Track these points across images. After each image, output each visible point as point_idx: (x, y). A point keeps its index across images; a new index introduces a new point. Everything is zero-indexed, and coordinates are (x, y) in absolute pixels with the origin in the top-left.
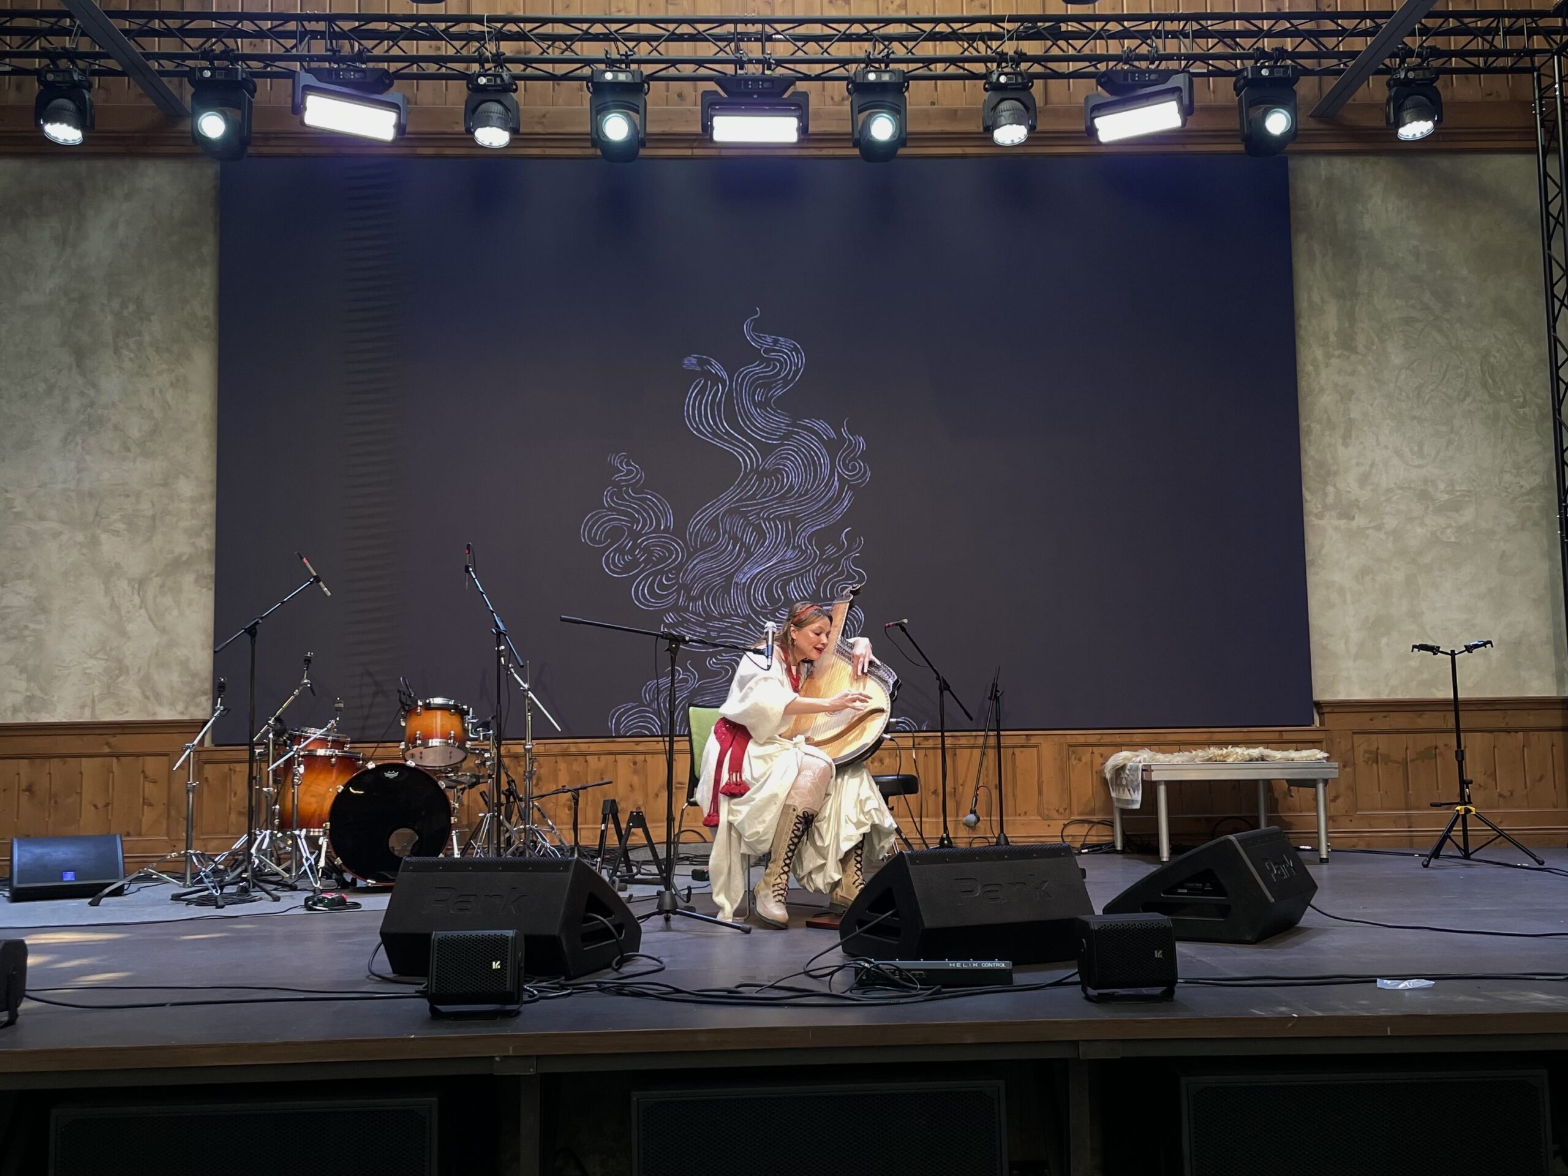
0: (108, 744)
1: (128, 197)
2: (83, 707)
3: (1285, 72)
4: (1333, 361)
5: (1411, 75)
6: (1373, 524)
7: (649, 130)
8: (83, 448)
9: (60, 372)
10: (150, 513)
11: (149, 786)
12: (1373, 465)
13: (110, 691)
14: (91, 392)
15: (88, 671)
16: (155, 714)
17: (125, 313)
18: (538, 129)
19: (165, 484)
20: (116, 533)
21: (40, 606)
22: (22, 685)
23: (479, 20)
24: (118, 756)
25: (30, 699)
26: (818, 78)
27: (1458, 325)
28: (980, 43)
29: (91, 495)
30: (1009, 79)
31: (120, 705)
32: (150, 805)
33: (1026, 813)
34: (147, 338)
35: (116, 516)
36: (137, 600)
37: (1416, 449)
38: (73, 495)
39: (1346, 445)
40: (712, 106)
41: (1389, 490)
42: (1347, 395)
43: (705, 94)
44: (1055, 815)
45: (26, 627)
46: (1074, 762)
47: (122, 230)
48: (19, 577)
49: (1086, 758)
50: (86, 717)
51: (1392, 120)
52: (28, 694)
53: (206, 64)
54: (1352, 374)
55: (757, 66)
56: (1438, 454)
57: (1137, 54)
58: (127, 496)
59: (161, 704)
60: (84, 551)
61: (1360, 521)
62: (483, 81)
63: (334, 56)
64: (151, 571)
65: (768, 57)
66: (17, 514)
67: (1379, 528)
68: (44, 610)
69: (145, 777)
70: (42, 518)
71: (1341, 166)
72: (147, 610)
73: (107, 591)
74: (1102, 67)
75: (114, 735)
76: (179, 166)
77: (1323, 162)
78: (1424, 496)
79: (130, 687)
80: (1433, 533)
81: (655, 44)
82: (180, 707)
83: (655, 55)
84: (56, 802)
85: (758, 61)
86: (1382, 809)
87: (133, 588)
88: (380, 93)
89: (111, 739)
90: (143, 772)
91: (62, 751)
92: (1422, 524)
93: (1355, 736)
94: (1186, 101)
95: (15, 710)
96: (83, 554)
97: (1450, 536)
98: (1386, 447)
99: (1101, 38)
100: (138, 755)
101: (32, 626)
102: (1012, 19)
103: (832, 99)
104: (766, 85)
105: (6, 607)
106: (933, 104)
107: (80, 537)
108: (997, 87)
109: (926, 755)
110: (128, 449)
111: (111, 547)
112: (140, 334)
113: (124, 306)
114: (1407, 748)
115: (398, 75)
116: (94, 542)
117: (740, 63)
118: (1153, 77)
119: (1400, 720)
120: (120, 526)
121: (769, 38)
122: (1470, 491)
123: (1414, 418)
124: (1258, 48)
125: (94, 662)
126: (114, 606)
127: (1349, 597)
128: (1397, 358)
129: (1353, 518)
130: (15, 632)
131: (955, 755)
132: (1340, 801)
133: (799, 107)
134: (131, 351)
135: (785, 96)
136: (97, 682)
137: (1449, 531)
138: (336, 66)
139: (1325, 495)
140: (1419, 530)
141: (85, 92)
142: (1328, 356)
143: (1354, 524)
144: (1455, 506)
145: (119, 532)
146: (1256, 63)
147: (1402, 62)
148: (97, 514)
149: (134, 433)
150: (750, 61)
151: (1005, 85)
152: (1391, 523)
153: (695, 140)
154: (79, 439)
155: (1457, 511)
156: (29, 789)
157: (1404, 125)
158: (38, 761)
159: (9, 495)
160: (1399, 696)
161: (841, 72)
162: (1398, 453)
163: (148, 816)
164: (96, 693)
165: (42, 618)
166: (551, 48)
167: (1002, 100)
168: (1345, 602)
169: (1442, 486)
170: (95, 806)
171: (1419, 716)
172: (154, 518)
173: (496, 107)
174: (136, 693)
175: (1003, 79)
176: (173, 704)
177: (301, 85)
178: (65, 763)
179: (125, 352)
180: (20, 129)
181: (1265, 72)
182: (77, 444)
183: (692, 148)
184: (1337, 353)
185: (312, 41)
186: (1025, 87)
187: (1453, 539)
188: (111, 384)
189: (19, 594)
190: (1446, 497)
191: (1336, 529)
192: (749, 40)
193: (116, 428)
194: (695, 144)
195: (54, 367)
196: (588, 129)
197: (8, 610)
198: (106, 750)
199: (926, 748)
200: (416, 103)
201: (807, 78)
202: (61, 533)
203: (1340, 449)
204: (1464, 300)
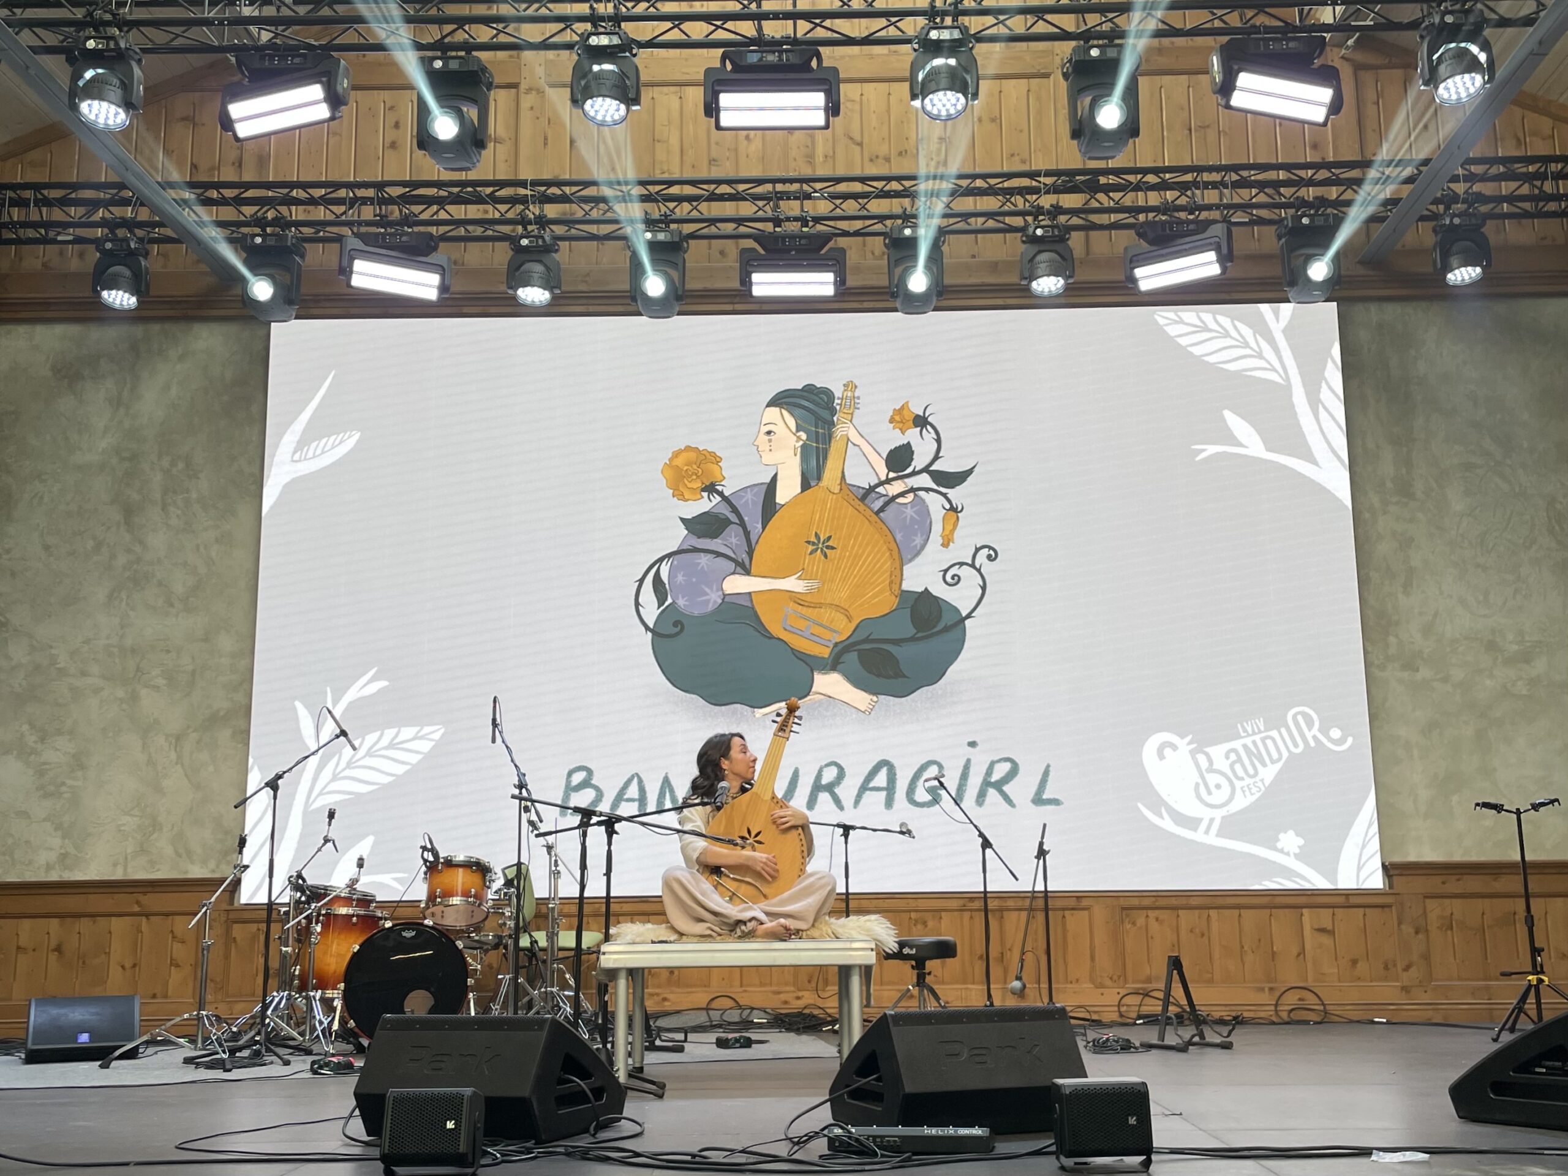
0: (138, 903)
1: (182, 358)
2: (115, 865)
3: (1326, 220)
4: (1391, 508)
5: (1457, 221)
6: (1438, 677)
7: (688, 286)
8: (127, 604)
9: (109, 528)
10: (190, 668)
11: (177, 946)
12: (1436, 615)
13: (142, 850)
14: (138, 549)
15: (122, 828)
16: (186, 872)
17: (174, 471)
18: (582, 287)
19: (206, 640)
20: (156, 688)
21: (78, 763)
22: (56, 841)
23: (523, 184)
24: (147, 915)
25: (63, 857)
26: (857, 234)
27: (1520, 471)
28: (1018, 197)
29: (133, 651)
30: (1045, 232)
31: (152, 863)
32: (177, 966)
33: (1077, 980)
34: (194, 495)
35: (156, 672)
36: (173, 755)
37: (1481, 598)
38: (115, 650)
39: (1407, 593)
40: (749, 263)
41: (1455, 641)
42: (1406, 543)
43: (744, 251)
44: (1108, 982)
45: (63, 784)
46: (1128, 926)
47: (174, 391)
48: (59, 732)
50: (118, 875)
51: (1439, 266)
52: (63, 851)
53: (258, 230)
54: (1411, 521)
55: (795, 223)
56: (1505, 603)
57: (1175, 205)
58: (168, 651)
59: (192, 863)
60: (124, 706)
61: (1424, 673)
62: (525, 242)
63: (383, 221)
64: (188, 727)
65: (804, 214)
66: (59, 669)
67: (1445, 680)
68: (82, 767)
69: (174, 937)
70: (84, 674)
71: (1392, 312)
72: (182, 765)
73: (145, 746)
74: (1142, 217)
75: (145, 893)
76: (231, 329)
77: (1373, 308)
78: (1491, 646)
79: (163, 844)
80: (1503, 686)
81: (695, 204)
82: (212, 864)
83: (695, 214)
84: (84, 963)
85: (796, 219)
86: (1460, 979)
87: (171, 743)
88: (426, 255)
89: (141, 897)
90: (172, 931)
91: (91, 909)
92: (1492, 676)
93: (1428, 901)
94: (1225, 250)
95: (49, 867)
96: (124, 710)
97: (1521, 688)
98: (1451, 597)
99: (1141, 190)
100: (167, 915)
101: (69, 782)
102: (1048, 174)
103: (873, 253)
104: (803, 242)
105: (45, 764)
106: (974, 256)
107: (120, 693)
108: (1034, 240)
109: (971, 917)
110: (172, 605)
111: (151, 703)
112: (188, 491)
113: (173, 464)
114: (1483, 914)
115: (444, 238)
116: (134, 698)
117: (777, 222)
118: (1191, 227)
119: (1473, 884)
120: (161, 682)
121: (808, 197)
122: (1541, 642)
123: (1478, 566)
124: (1298, 198)
125: (128, 818)
126: (150, 762)
127: (1416, 752)
128: (1458, 504)
129: (1417, 670)
130: (52, 788)
131: (1002, 917)
132: (1413, 969)
133: (836, 263)
134: (178, 508)
135: (823, 252)
136: (130, 839)
137: (1519, 683)
138: (383, 230)
139: (1387, 646)
140: (1488, 682)
141: (141, 258)
142: (1385, 502)
143: (1419, 676)
144: (1526, 658)
145: (158, 687)
146: (1297, 212)
147: (1448, 208)
148: (138, 669)
149: (179, 589)
150: (788, 219)
151: (1042, 237)
152: (1458, 674)
153: (736, 296)
154: (124, 595)
155: (1528, 662)
156: (58, 949)
157: (1452, 270)
158: (69, 920)
159: (53, 651)
160: (1474, 857)
161: (879, 227)
162: (1462, 602)
163: (176, 976)
164: (129, 851)
165: (79, 774)
166: (595, 210)
167: (1040, 252)
168: (1411, 757)
169: (1510, 636)
170: (123, 967)
171: (1495, 880)
172: (194, 672)
173: (538, 268)
174: (169, 851)
175: (1039, 232)
176: (204, 862)
177: (348, 249)
178: (94, 922)
179: (172, 509)
180: (81, 295)
181: (1305, 221)
182: (122, 600)
183: (734, 303)
184: (1394, 499)
185: (363, 207)
186: (1062, 239)
187: (1524, 692)
188: (158, 541)
189: (57, 750)
190: (1515, 647)
191: (1400, 681)
192: (789, 199)
193: (160, 584)
194: (736, 300)
195: (103, 525)
196: (627, 287)
197: (47, 767)
198: (136, 909)
199: (971, 910)
200: (463, 264)
201: (846, 234)
202: (102, 689)
203: (1400, 596)
204: (1525, 445)
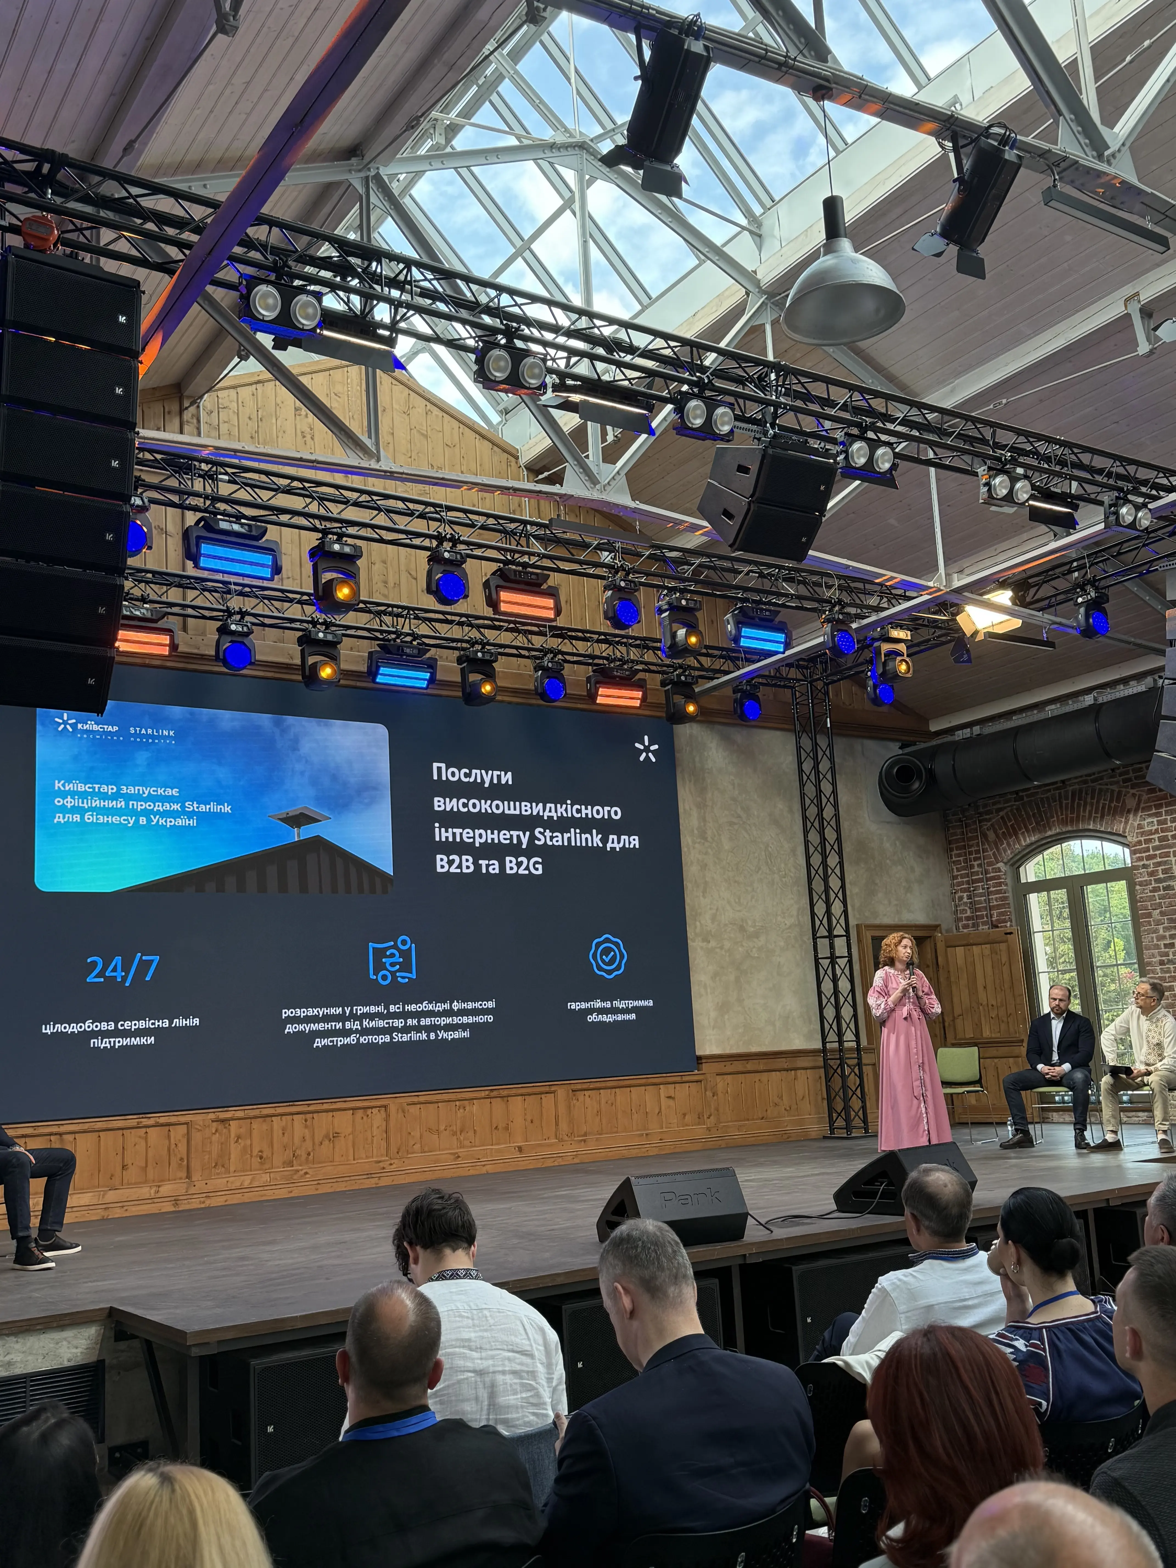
4: (697, 845)
5: (748, 688)
6: (719, 946)
12: (717, 909)
27: (753, 828)
30: (553, 665)
37: (737, 900)
39: (704, 897)
40: (383, 661)
41: (726, 925)
42: (704, 867)
44: (566, 1138)
46: (575, 1102)
49: (581, 1098)
54: (706, 853)
55: (407, 637)
56: (747, 903)
61: (713, 944)
62: (234, 627)
65: (413, 632)
67: (721, 948)
78: (742, 929)
80: (747, 951)
85: (409, 635)
86: (731, 1121)
92: (742, 946)
93: (719, 1076)
94: (643, 692)
97: (755, 953)
98: (724, 899)
114: (743, 1083)
117: (397, 635)
118: (627, 673)
119: (738, 1066)
122: (763, 926)
123: (736, 882)
127: (709, 990)
128: (727, 845)
129: (709, 942)
132: (712, 1117)
133: (431, 667)
135: (423, 658)
137: (754, 950)
139: (696, 927)
140: (740, 949)
142: (694, 842)
143: (710, 945)
144: (756, 935)
150: (403, 634)
151: (551, 669)
152: (727, 945)
155: (757, 938)
160: (735, 1051)
162: (729, 902)
168: (707, 993)
169: (750, 923)
175: (550, 665)
181: (683, 678)
184: (698, 841)
186: (561, 671)
187: (756, 955)
190: (752, 929)
191: (702, 948)
203: (702, 898)
204: (756, 813)
